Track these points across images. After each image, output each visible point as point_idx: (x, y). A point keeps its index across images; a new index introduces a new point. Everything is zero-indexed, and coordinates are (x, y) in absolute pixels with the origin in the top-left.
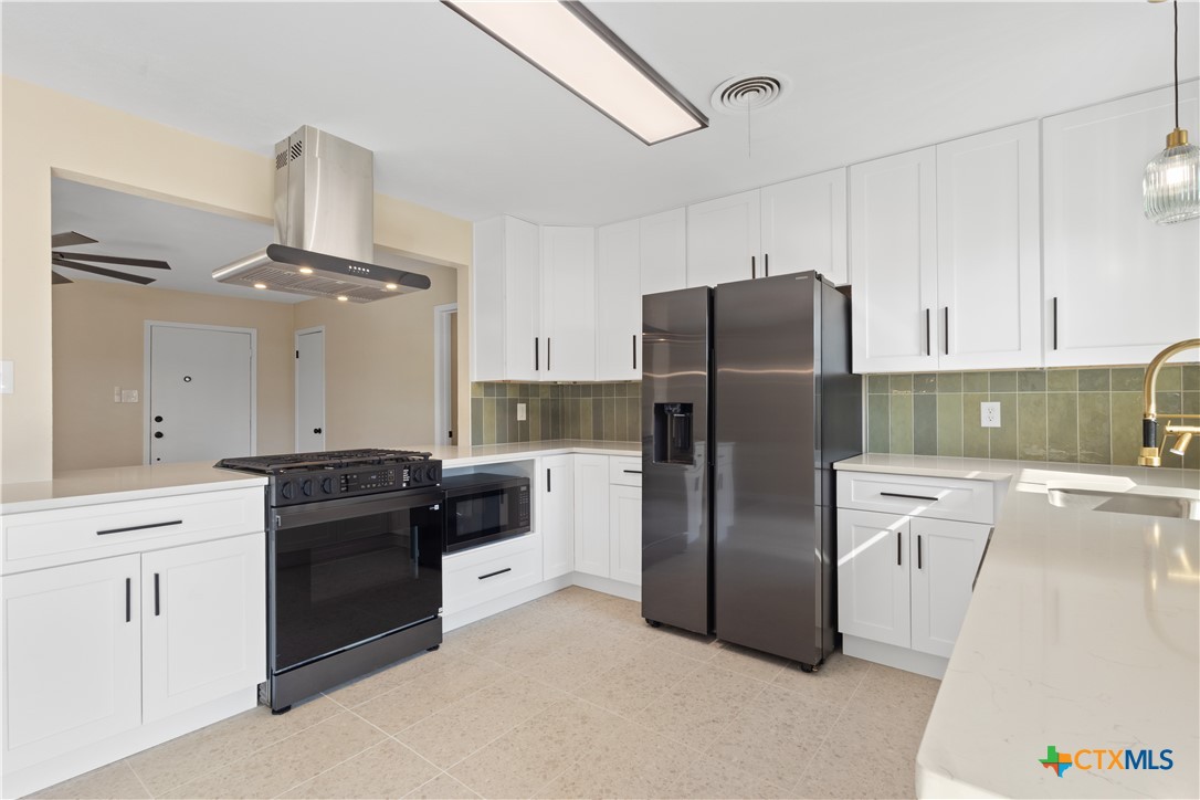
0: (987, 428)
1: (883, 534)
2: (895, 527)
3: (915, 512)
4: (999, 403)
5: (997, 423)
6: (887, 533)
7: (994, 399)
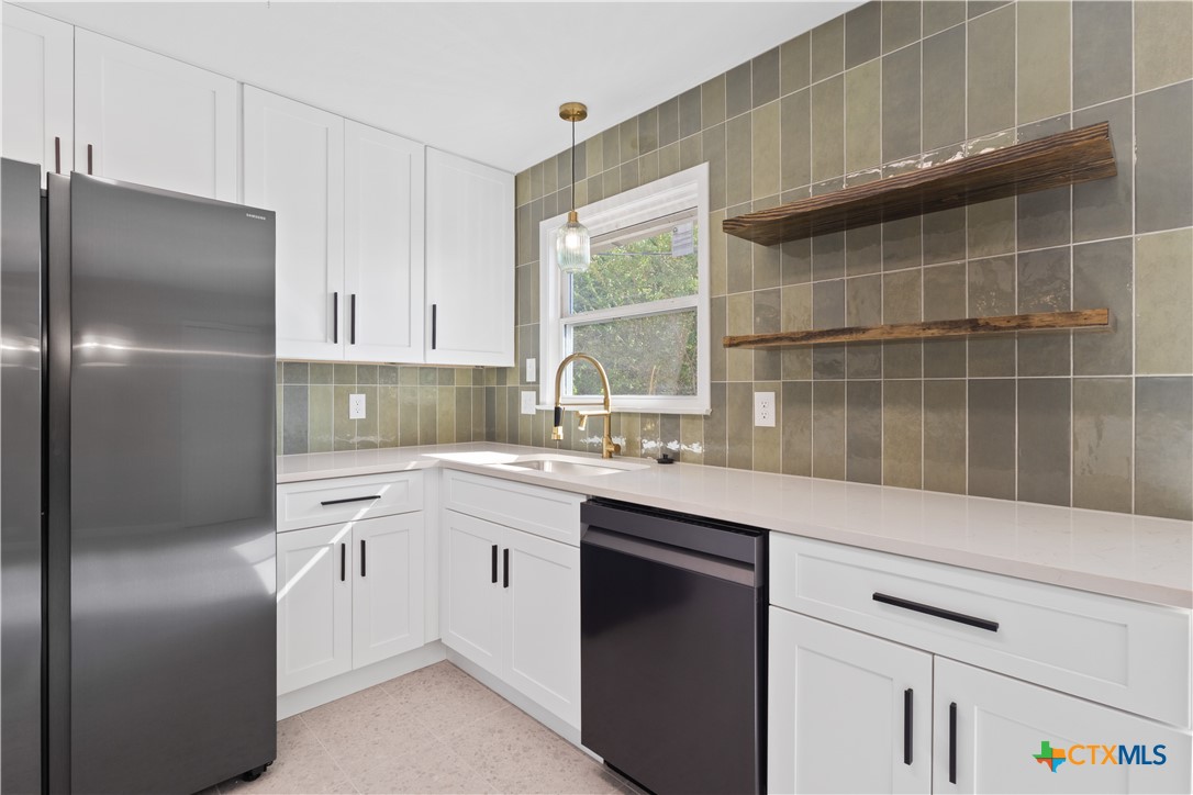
0: (354, 420)
1: (324, 550)
2: (336, 540)
3: (358, 517)
4: (364, 396)
5: (363, 415)
6: (327, 548)
7: (361, 391)
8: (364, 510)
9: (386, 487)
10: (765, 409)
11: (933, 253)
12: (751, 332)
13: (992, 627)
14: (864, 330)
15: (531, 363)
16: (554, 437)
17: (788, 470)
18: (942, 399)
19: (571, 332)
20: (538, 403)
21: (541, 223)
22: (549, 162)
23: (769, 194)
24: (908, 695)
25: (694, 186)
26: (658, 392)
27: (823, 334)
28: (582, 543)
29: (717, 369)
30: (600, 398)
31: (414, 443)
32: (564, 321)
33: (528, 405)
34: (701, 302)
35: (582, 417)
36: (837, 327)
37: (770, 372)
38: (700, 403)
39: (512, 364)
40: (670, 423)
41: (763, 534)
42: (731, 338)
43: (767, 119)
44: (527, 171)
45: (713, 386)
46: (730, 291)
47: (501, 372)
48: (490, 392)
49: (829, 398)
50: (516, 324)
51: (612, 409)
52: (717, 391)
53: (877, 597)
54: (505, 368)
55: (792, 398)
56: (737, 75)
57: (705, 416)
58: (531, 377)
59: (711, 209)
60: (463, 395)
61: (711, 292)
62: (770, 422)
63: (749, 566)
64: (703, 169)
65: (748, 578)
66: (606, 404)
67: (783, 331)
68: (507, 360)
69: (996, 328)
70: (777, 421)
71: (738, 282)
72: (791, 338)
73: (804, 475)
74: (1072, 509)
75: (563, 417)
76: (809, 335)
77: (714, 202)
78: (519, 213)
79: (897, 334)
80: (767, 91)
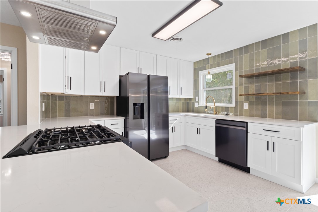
1: (170, 127)
2: (172, 126)
8: (175, 122)
9: (178, 118)
10: (246, 106)
11: (276, 81)
12: (243, 93)
13: (279, 132)
14: (263, 94)
15: (197, 98)
16: (206, 111)
17: (250, 116)
18: (277, 104)
19: (205, 92)
20: (199, 105)
21: (200, 72)
22: (201, 60)
23: (247, 70)
24: (268, 142)
25: (232, 67)
26: (224, 103)
27: (256, 94)
28: (216, 126)
29: (236, 99)
30: (213, 104)
31: (175, 112)
32: (204, 90)
33: (196, 105)
34: (233, 87)
35: (211, 107)
36: (259, 93)
37: (247, 100)
38: (233, 105)
39: (193, 98)
40: (227, 108)
41: (247, 123)
42: (240, 94)
43: (246, 57)
44: (196, 62)
45: (236, 102)
46: (239, 85)
47: (190, 99)
48: (188, 103)
49: (258, 104)
50: (194, 90)
51: (215, 106)
52: (237, 103)
53: (264, 130)
54: (191, 98)
55: (251, 104)
56: (241, 49)
57: (234, 107)
58: (197, 100)
59: (235, 71)
60: (183, 103)
61: (235, 85)
62: (247, 108)
63: (245, 127)
64: (234, 64)
65: (245, 129)
66: (214, 105)
67: (249, 93)
68: (192, 97)
69: (284, 94)
70: (248, 108)
71: (241, 84)
72: (251, 95)
73: (253, 117)
74: (299, 121)
75: (207, 107)
76: (254, 94)
77: (236, 70)
78: (194, 69)
79: (268, 94)
80: (246, 52)
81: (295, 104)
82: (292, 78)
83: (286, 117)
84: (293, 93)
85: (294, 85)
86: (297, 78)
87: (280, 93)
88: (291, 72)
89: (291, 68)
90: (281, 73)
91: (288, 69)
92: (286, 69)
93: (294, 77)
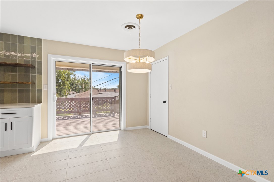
11: (12, 72)
13: (16, 113)
18: (14, 91)
24: (6, 123)
53: (2, 114)
69: (19, 83)
81: (28, 91)
82: (26, 72)
83: (21, 101)
84: (27, 83)
85: (27, 77)
86: (29, 72)
87: (17, 83)
88: (25, 67)
89: (25, 65)
90: (17, 66)
91: (23, 64)
92: (21, 64)
93: (27, 71)
